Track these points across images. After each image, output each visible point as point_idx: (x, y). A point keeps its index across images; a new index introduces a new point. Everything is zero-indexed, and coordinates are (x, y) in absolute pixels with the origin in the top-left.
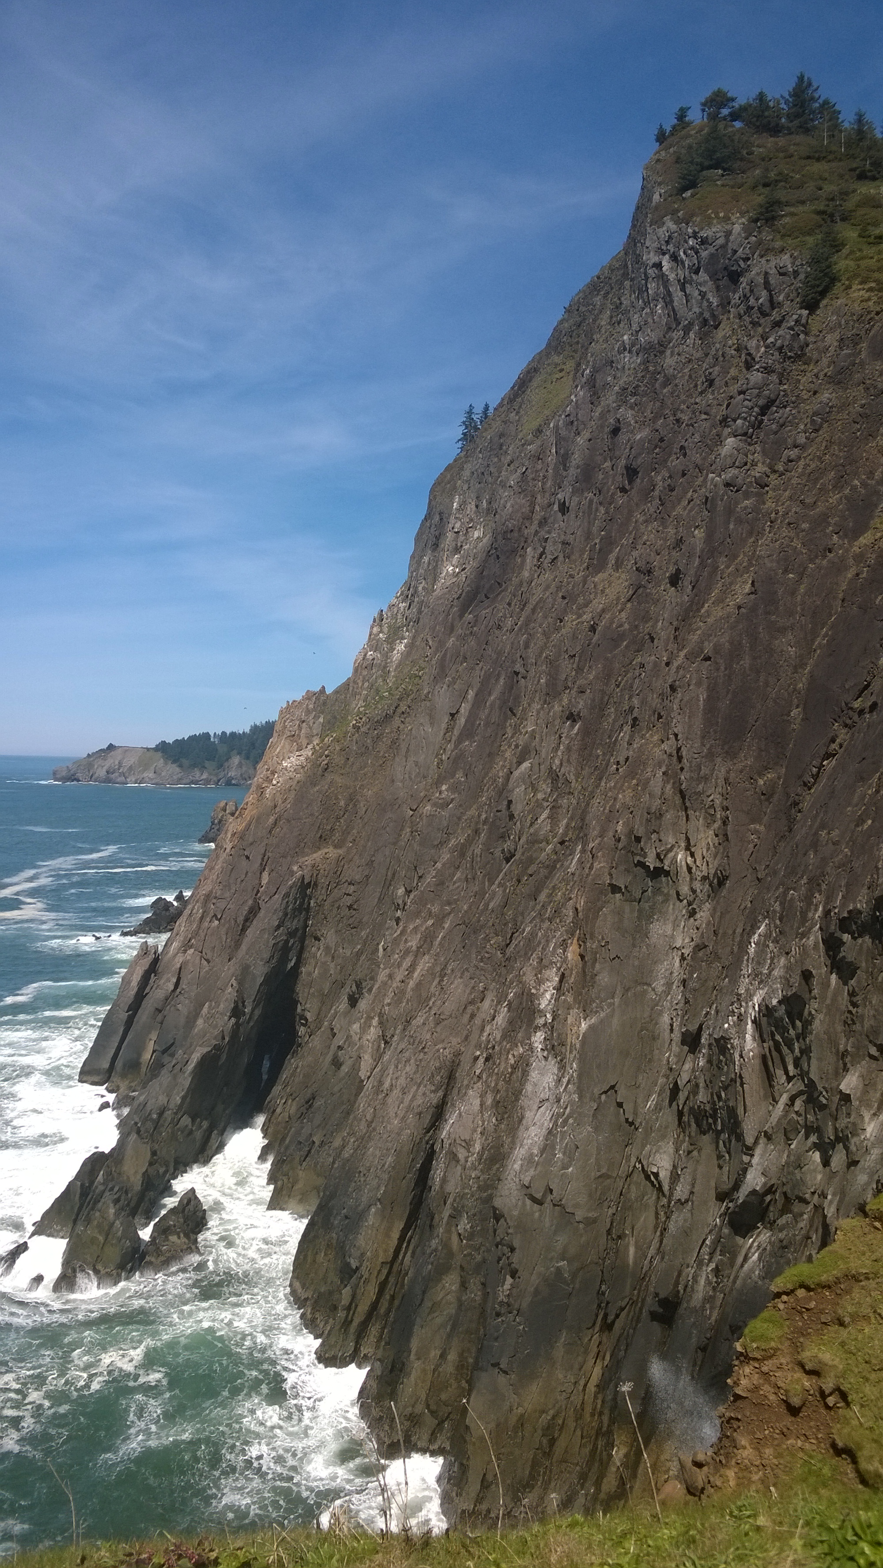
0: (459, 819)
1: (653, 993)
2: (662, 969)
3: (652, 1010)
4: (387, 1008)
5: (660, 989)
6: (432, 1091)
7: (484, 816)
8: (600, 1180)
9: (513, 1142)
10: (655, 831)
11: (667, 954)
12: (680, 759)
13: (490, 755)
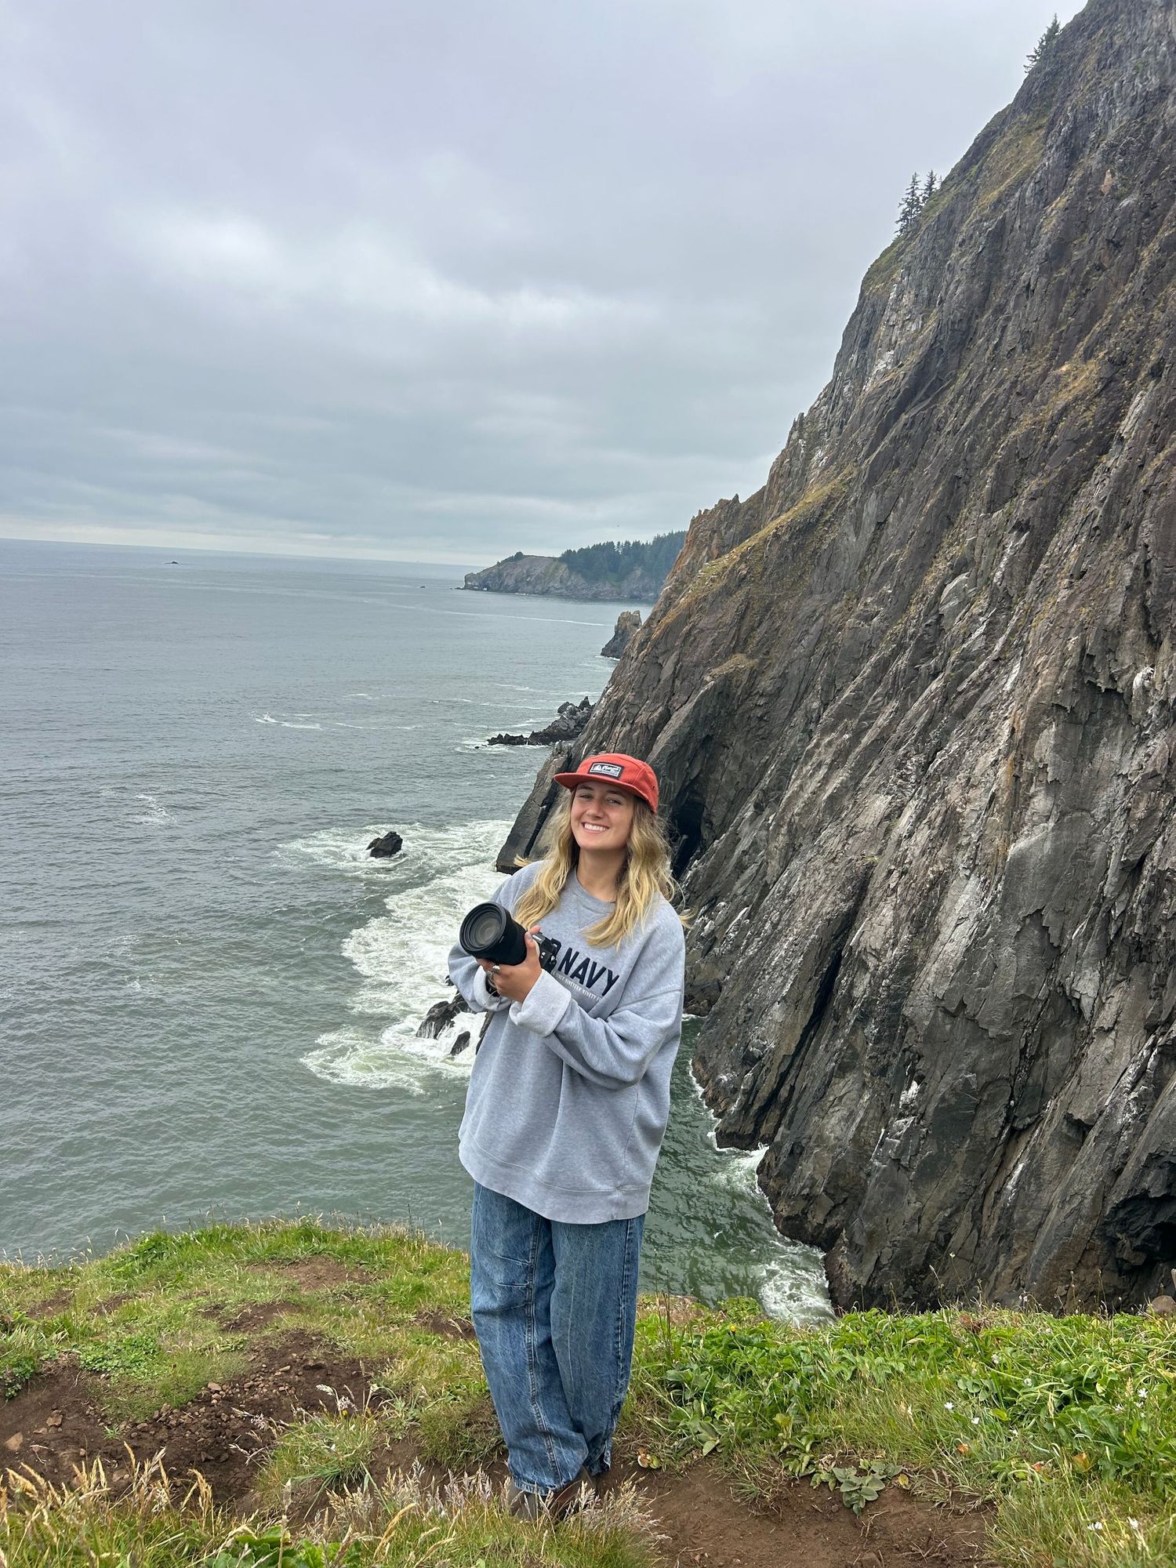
0: (884, 632)
1: (1091, 819)
2: (1104, 797)
3: (1090, 836)
4: (797, 818)
5: (1100, 817)
6: (843, 900)
7: (912, 630)
8: (1017, 1001)
9: (927, 955)
10: (1110, 650)
11: (1111, 781)
12: (1147, 573)
13: (922, 566)
